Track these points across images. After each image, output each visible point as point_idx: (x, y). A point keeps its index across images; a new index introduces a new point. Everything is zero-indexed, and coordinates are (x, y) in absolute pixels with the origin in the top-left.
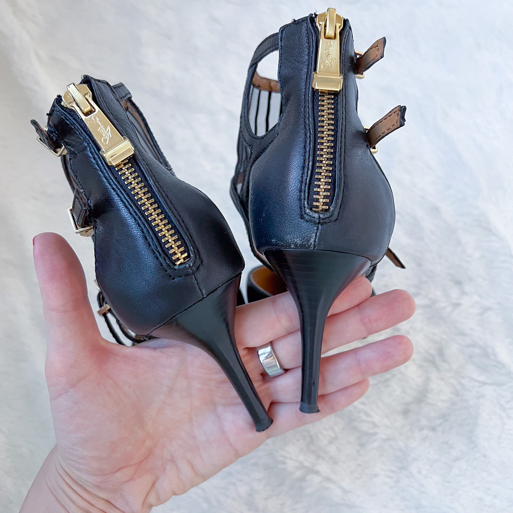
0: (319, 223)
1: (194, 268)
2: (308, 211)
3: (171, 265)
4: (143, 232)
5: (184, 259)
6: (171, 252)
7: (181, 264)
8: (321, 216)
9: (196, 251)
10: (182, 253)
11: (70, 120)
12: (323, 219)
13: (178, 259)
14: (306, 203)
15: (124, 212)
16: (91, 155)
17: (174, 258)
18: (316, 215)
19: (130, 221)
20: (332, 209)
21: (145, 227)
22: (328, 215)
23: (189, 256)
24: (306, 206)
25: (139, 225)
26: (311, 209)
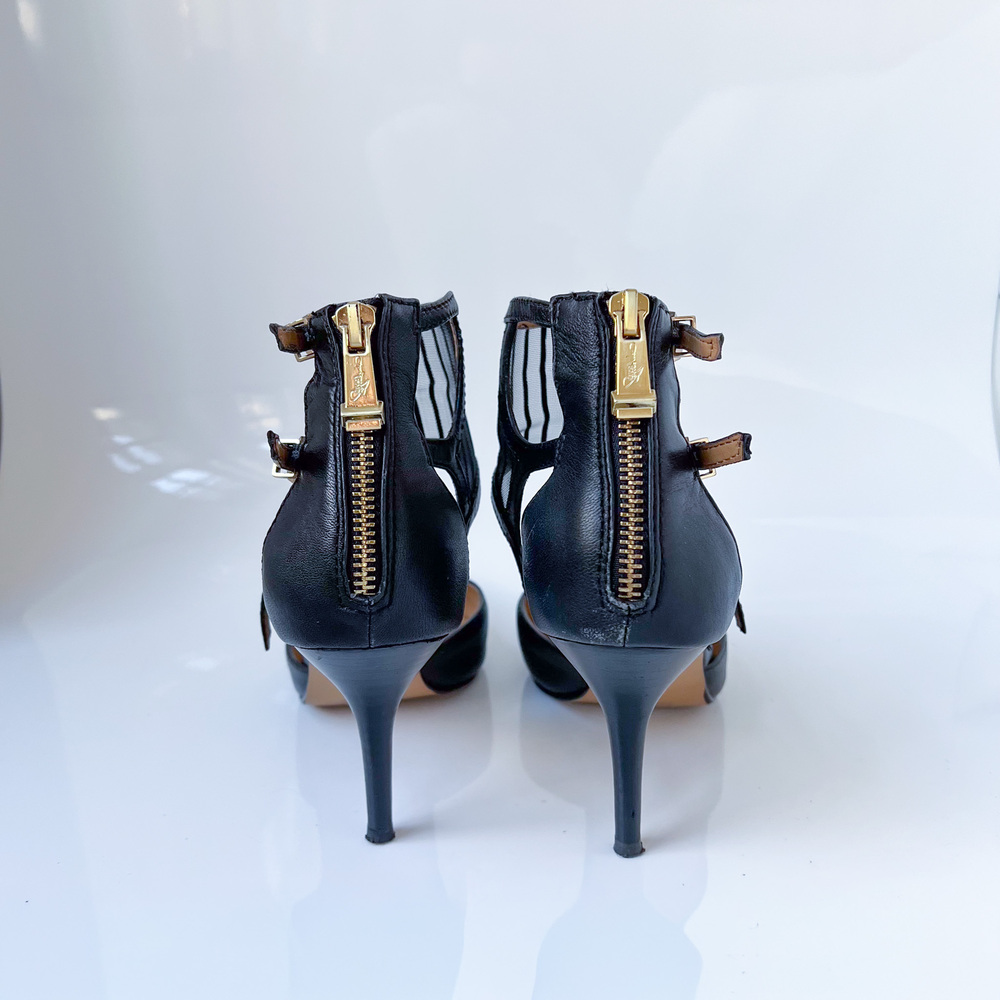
0: (629, 615)
1: (374, 609)
2: (612, 599)
3: (349, 589)
4: (338, 532)
5: (369, 591)
6: (357, 574)
7: (361, 595)
8: (632, 607)
9: (389, 589)
10: (369, 583)
11: (332, 340)
12: (633, 611)
13: (360, 588)
14: (608, 588)
15: (330, 493)
16: (332, 398)
17: (356, 584)
18: (624, 606)
19: (331, 509)
20: (646, 596)
21: (343, 527)
22: (641, 604)
23: (375, 591)
24: (609, 592)
25: (338, 521)
26: (616, 597)
